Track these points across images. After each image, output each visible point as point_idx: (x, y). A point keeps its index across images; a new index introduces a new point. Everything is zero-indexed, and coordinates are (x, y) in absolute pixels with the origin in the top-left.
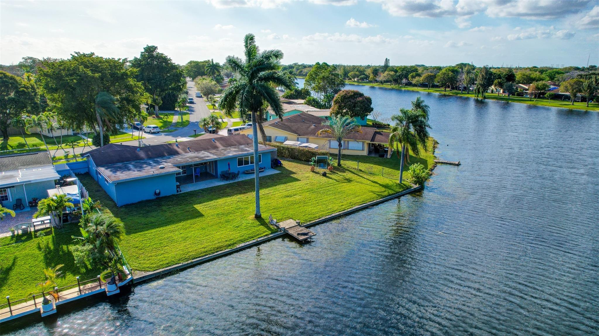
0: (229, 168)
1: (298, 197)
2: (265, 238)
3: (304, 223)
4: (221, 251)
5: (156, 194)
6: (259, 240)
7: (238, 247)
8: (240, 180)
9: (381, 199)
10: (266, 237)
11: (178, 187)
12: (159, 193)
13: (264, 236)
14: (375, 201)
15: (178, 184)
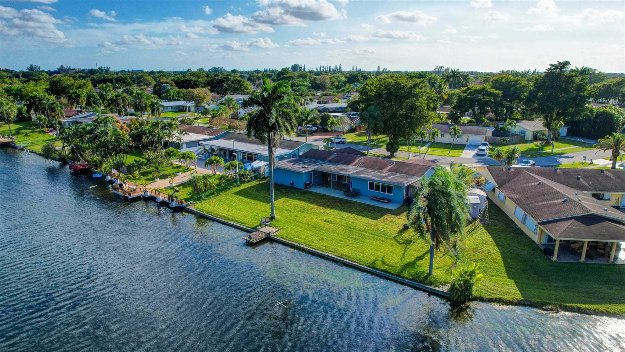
3: (277, 236)
5: (291, 184)
6: (242, 226)
10: (246, 228)
11: (306, 185)
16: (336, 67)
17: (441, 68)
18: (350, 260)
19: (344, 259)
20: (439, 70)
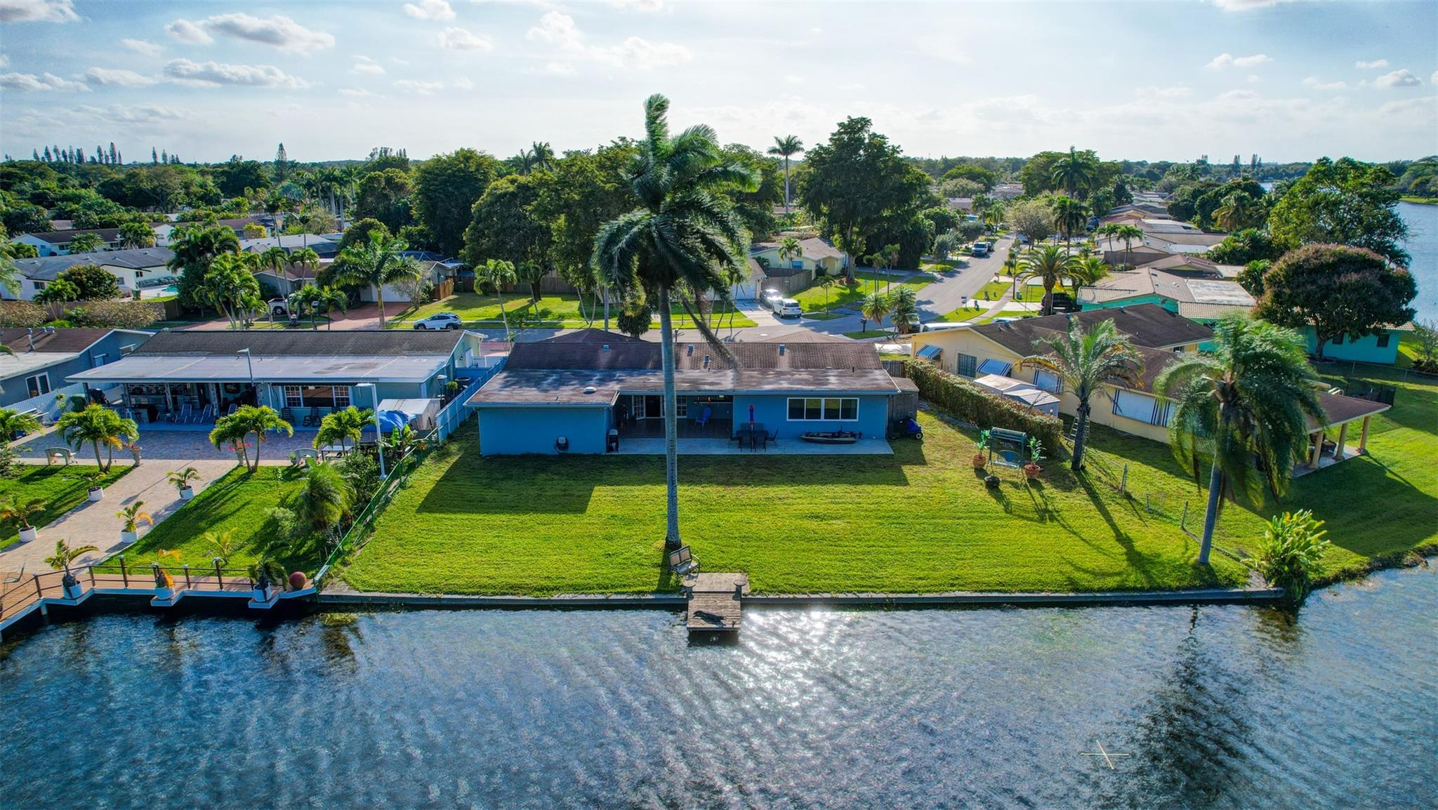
0: (752, 419)
1: (838, 525)
2: (631, 597)
3: (761, 591)
4: (512, 594)
5: (558, 445)
6: (614, 597)
7: (555, 597)
8: (771, 451)
9: (1071, 594)
10: (636, 597)
11: (611, 439)
12: (566, 446)
13: (634, 593)
14: (1043, 594)
15: (615, 432)
16: (99, 151)
17: (386, 152)
18: (1022, 591)
19: (1006, 592)
20: (381, 155)
